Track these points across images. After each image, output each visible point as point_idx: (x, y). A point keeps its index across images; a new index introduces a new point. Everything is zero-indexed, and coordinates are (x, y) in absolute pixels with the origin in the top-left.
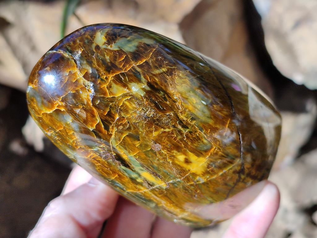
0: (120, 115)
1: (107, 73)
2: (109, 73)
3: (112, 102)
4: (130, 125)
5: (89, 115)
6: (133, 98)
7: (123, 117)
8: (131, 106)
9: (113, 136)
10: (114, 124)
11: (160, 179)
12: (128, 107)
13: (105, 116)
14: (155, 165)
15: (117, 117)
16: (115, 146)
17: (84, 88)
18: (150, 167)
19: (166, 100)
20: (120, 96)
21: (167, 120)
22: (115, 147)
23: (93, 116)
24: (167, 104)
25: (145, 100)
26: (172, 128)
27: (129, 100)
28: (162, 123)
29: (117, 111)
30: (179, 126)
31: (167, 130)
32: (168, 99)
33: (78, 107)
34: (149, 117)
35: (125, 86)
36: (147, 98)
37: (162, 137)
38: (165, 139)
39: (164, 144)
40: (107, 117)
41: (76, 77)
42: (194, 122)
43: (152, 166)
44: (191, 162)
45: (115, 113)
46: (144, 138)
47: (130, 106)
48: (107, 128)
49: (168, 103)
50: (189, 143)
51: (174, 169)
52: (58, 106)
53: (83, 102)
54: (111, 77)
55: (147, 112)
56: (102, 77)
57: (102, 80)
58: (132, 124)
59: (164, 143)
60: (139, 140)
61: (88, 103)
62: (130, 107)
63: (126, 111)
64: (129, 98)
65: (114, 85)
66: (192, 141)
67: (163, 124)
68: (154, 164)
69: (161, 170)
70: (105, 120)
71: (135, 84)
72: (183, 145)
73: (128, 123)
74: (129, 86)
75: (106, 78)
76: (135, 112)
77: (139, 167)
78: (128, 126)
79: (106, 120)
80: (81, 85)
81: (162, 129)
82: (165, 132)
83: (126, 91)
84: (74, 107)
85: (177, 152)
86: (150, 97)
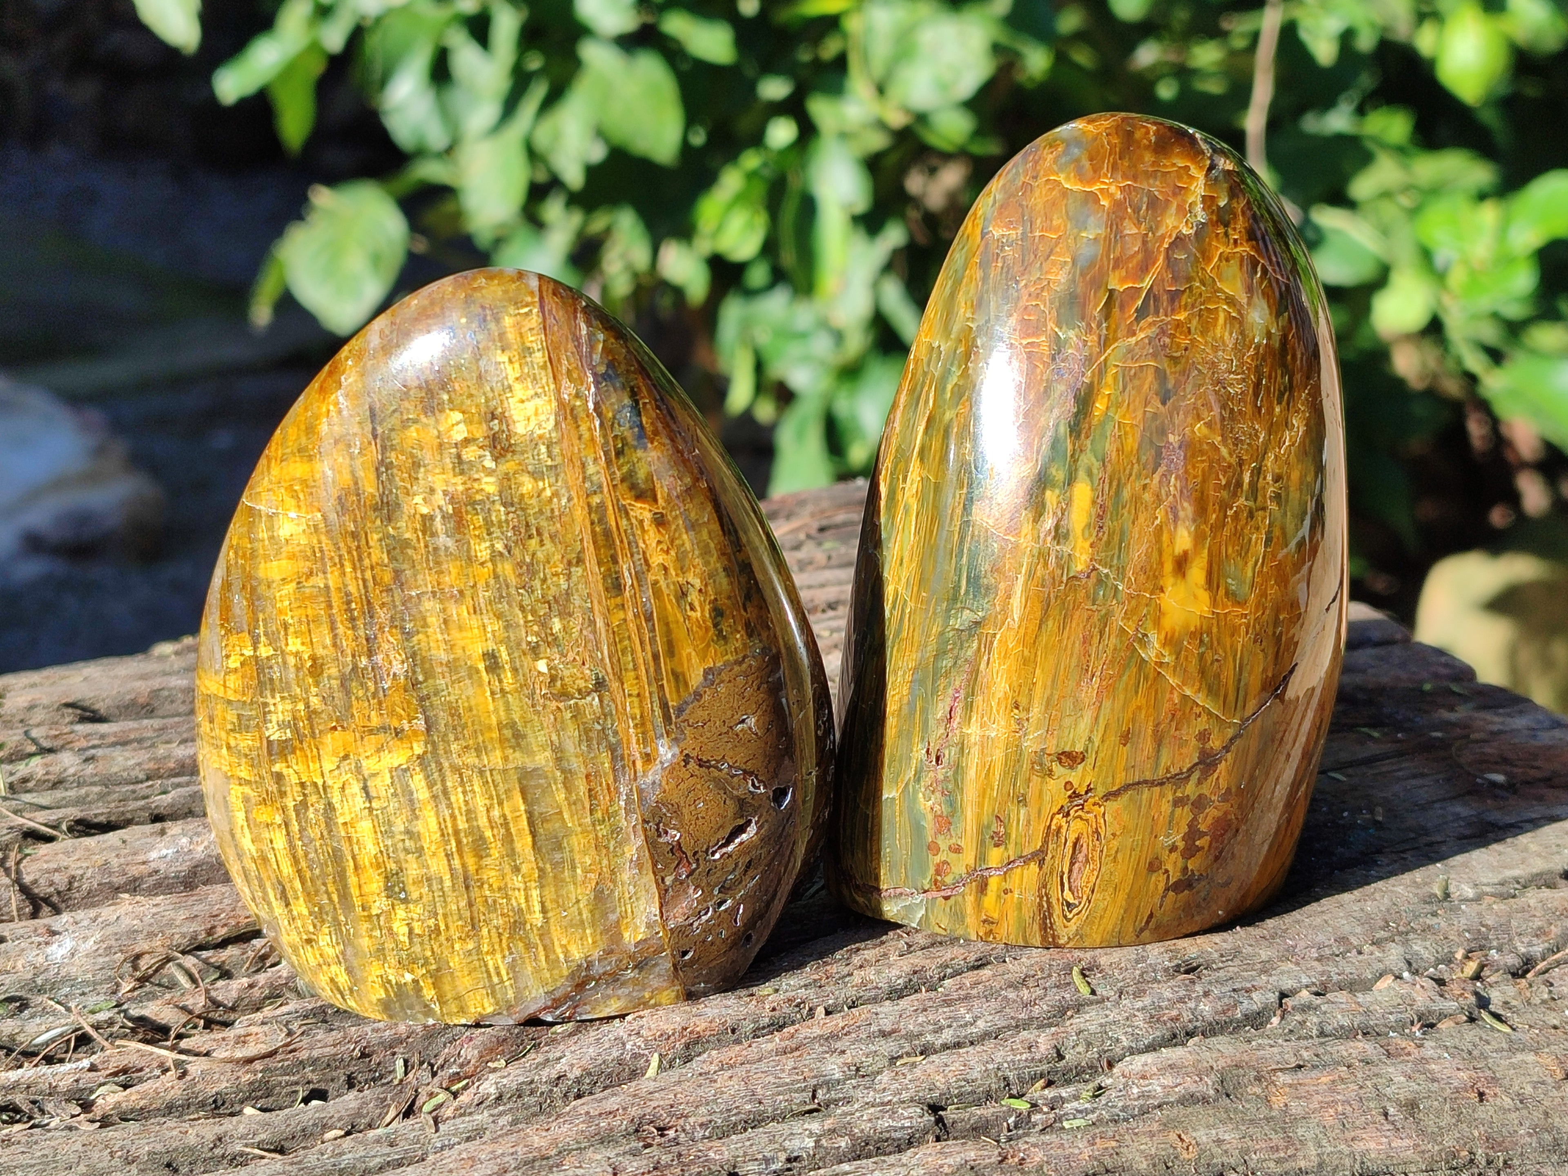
0: (1189, 319)
1: (1245, 238)
2: (1247, 241)
3: (1203, 283)
4: (1182, 356)
5: (1140, 256)
6: (1238, 322)
7: (1189, 328)
8: (1221, 330)
9: (1133, 340)
10: (1161, 321)
11: (1095, 534)
12: (1215, 325)
13: (1164, 290)
14: (1126, 494)
15: (1182, 316)
16: (1112, 362)
17: (1184, 211)
18: (1115, 484)
19: (1279, 403)
20: (1225, 293)
21: (1244, 433)
22: (1108, 363)
23: (1144, 268)
24: (1273, 409)
25: (1252, 352)
26: (1234, 460)
27: (1230, 319)
28: (1232, 428)
29: (1193, 306)
30: (1248, 474)
31: (1224, 451)
32: (1284, 403)
33: (1138, 223)
34: (1225, 388)
35: (1250, 290)
36: (1257, 354)
37: (1202, 452)
38: (1203, 461)
39: (1191, 471)
40: (1165, 297)
41: (1191, 184)
42: (1273, 506)
43: (1118, 485)
44: (1184, 575)
45: (1186, 305)
46: (1176, 409)
47: (1219, 328)
48: (1142, 313)
49: (1277, 410)
50: (1226, 532)
51: (1144, 548)
52: (1101, 190)
53: (1157, 228)
54: (1245, 249)
55: (1232, 376)
56: (1230, 231)
57: (1226, 234)
58: (1187, 362)
59: (1194, 467)
60: (1164, 403)
61: (1163, 237)
62: (1218, 331)
63: (1206, 327)
64: (1234, 314)
65: (1234, 263)
66: (1235, 535)
67: (1231, 432)
68: (1129, 486)
69: (1122, 515)
70: (1155, 296)
71: (1266, 306)
72: (1214, 516)
73: (1186, 349)
74: (1255, 299)
75: (1235, 241)
76: (1215, 349)
77: (1093, 460)
78: (1178, 354)
79: (1156, 299)
80: (1185, 201)
81: (1220, 438)
82: (1217, 449)
83: (1243, 298)
84: (1130, 218)
85: (1191, 516)
86: (1264, 359)
